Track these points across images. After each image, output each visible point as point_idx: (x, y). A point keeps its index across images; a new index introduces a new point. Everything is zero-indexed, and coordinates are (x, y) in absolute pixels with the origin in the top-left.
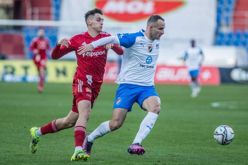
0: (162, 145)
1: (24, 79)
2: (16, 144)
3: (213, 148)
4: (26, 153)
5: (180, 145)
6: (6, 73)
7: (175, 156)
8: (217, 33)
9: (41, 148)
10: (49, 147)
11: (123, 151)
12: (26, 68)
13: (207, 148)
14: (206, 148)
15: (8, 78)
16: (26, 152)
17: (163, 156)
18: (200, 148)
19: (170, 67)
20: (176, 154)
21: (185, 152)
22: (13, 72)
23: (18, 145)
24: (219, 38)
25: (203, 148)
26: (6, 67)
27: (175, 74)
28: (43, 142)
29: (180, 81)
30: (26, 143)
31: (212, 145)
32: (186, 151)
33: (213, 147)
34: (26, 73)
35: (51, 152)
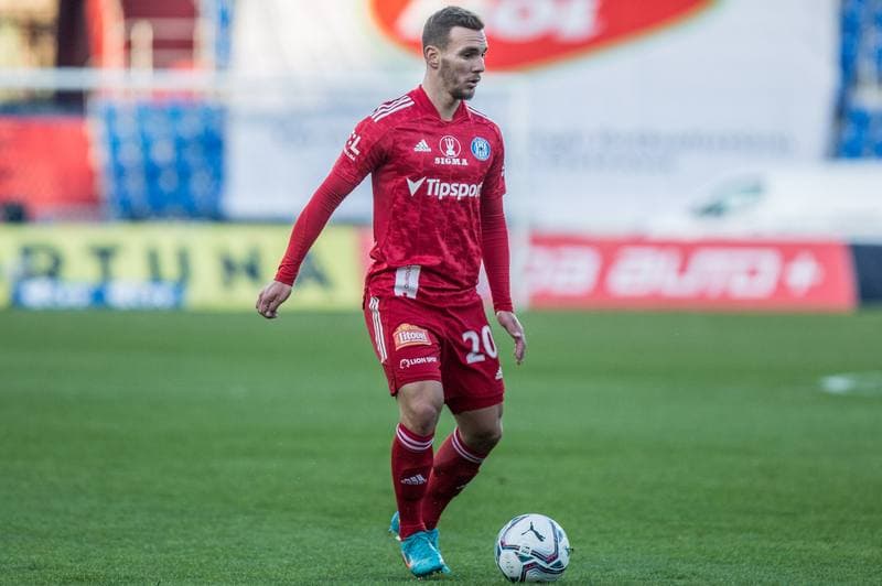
0: (628, 535)
1: (99, 296)
2: (66, 538)
3: (825, 547)
4: (103, 572)
5: (700, 535)
6: (29, 275)
7: (679, 578)
8: (843, 111)
9: (161, 552)
10: (191, 550)
11: (479, 560)
12: (105, 255)
13: (804, 544)
14: (799, 544)
15: (38, 293)
16: (103, 568)
17: (634, 575)
18: (773, 545)
19: (663, 245)
20: (684, 568)
21: (718, 562)
22: (54, 272)
23: (75, 545)
24: (850, 132)
25: (787, 546)
26: (27, 252)
27: (683, 269)
28: (171, 531)
29: (702, 298)
30: (104, 535)
31: (824, 535)
32: (724, 556)
33: (827, 540)
34: (106, 275)
35: (201, 565)
